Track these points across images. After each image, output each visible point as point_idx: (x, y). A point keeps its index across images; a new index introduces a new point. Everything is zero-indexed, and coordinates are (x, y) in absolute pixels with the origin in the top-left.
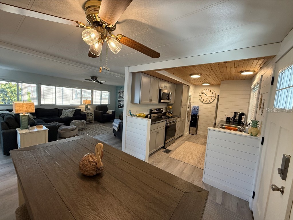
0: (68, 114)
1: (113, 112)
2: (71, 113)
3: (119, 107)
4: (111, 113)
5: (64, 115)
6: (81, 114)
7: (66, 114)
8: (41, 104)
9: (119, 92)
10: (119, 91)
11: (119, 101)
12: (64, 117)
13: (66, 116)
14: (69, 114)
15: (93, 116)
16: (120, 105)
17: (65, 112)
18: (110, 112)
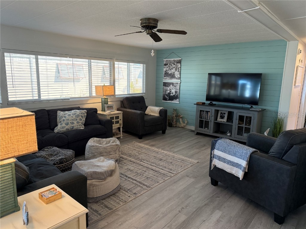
0: (73, 123)
1: (161, 112)
2: (78, 120)
3: (165, 99)
4: (157, 115)
5: (64, 125)
6: (100, 122)
7: (67, 124)
8: (10, 99)
9: (166, 65)
10: (165, 63)
11: (165, 84)
12: (64, 129)
13: (67, 127)
14: (75, 122)
15: (121, 122)
16: (169, 93)
17: (64, 118)
18: (152, 111)
